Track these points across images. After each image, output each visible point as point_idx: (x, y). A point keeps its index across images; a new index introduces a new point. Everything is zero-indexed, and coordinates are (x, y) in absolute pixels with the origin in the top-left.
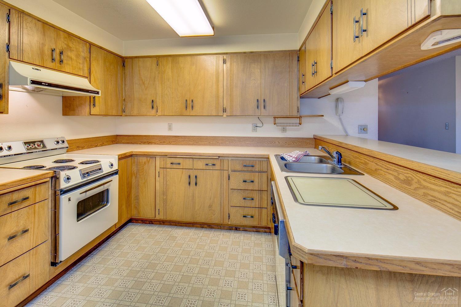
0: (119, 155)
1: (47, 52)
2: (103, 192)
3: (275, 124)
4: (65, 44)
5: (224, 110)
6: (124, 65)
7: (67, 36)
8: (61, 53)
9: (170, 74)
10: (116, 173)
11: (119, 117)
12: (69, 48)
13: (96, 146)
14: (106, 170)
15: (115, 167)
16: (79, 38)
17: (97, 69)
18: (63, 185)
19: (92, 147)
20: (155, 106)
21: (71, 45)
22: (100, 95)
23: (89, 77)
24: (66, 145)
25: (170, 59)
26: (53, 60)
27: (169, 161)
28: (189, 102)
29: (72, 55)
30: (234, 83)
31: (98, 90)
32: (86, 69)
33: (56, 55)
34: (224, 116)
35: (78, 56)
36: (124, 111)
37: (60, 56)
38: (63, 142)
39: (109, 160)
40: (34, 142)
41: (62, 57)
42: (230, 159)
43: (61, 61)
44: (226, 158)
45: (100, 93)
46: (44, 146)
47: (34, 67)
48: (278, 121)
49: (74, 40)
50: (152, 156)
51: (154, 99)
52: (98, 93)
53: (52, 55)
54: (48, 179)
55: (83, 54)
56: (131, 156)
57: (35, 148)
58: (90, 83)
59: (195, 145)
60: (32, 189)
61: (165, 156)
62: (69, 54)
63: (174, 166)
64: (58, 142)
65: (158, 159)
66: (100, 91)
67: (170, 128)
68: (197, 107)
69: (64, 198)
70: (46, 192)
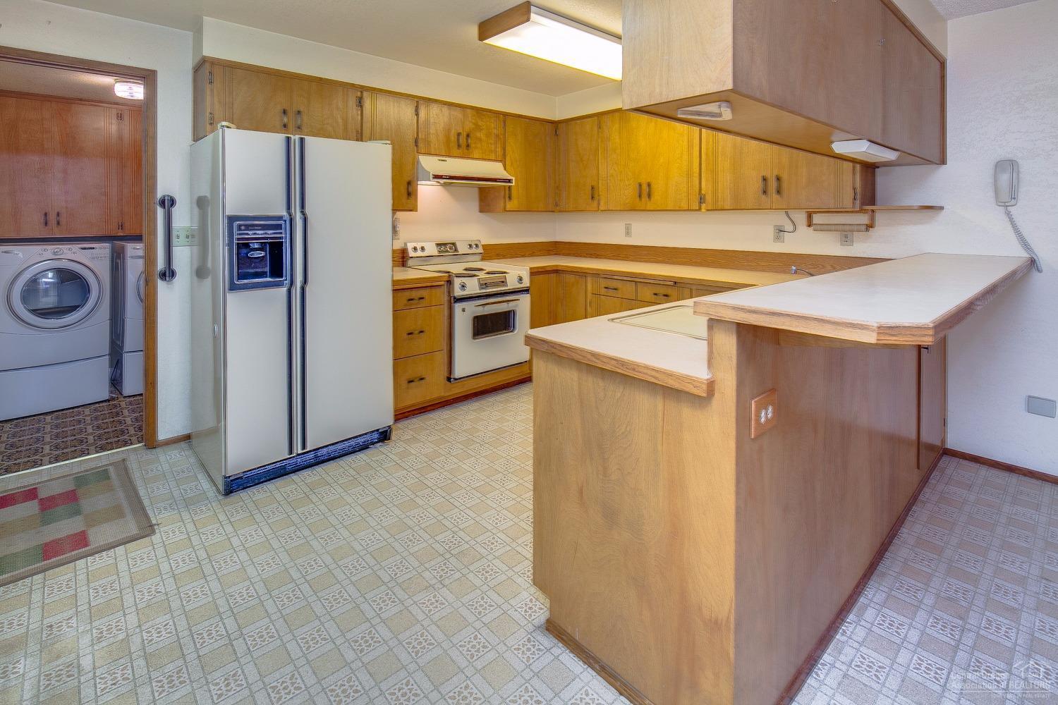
0: (531, 268)
1: (453, 138)
2: (509, 312)
3: (809, 226)
4: (474, 124)
5: (702, 200)
6: (556, 134)
7: (475, 114)
8: (468, 136)
9: (617, 140)
10: (526, 291)
11: (551, 213)
12: (478, 128)
13: (523, 256)
14: (512, 284)
15: (526, 283)
16: (490, 111)
17: (514, 148)
18: (458, 292)
19: (517, 257)
20: (596, 196)
21: (480, 123)
22: (514, 184)
23: (503, 160)
24: (480, 250)
25: (617, 115)
26: (459, 146)
27: (603, 283)
28: (645, 187)
29: (481, 135)
30: (720, 148)
31: (510, 177)
32: (499, 150)
33: (463, 140)
34: (703, 210)
35: (488, 135)
36: (557, 205)
37: (467, 139)
38: (477, 246)
39: (519, 272)
40: (445, 244)
41: (469, 141)
42: (694, 287)
43: (468, 146)
44: (688, 286)
45: (514, 181)
46: (456, 250)
47: (440, 158)
48: (817, 219)
49: (484, 115)
50: (582, 274)
51: (594, 183)
52: (510, 181)
53: (458, 140)
54: (442, 283)
55: (495, 131)
56: (556, 271)
57: (447, 251)
58: (505, 169)
59: (665, 263)
60: (428, 290)
61: (597, 274)
62: (478, 134)
63: (611, 292)
64: (470, 246)
65: (589, 279)
66: (514, 179)
67: (628, 233)
68: (657, 196)
69: (458, 307)
70: (441, 296)
